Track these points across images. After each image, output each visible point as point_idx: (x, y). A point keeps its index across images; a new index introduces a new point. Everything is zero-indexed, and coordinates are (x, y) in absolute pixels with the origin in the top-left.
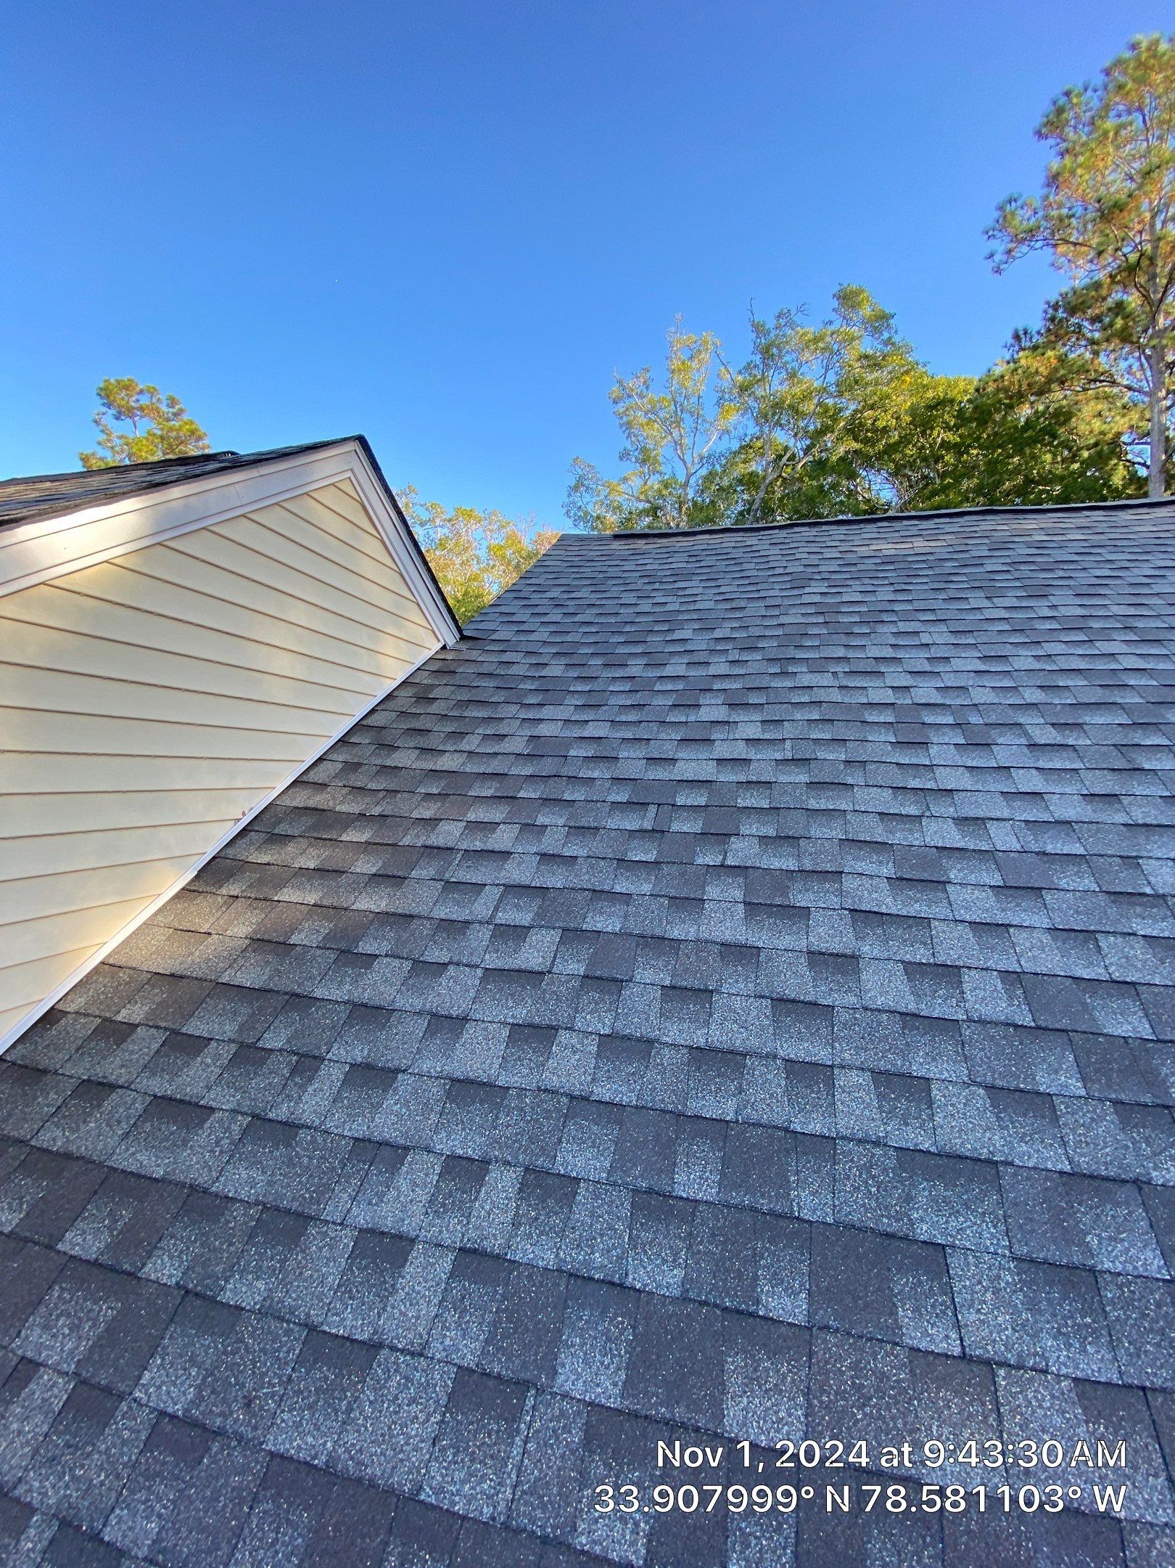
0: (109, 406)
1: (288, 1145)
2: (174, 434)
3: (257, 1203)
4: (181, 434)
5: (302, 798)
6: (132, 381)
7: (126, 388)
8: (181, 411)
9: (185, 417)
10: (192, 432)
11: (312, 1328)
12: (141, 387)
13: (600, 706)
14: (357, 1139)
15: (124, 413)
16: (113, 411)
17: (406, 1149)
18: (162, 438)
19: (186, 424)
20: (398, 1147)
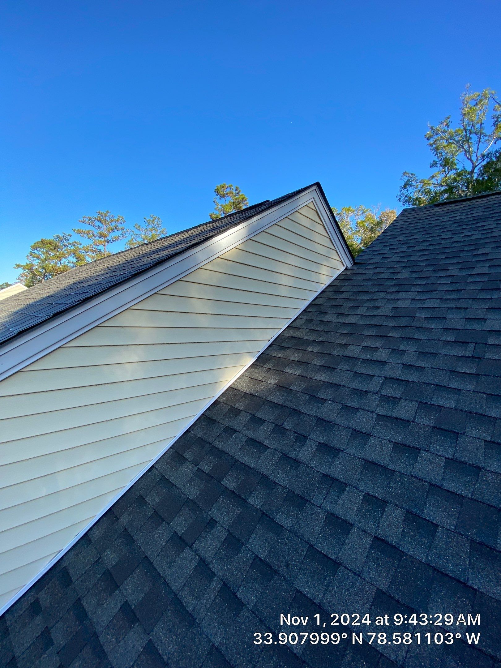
0: (218, 195)
1: (297, 469)
2: (237, 200)
3: (286, 488)
4: (239, 200)
5: (291, 333)
6: (225, 184)
7: (223, 187)
8: (240, 191)
9: (241, 194)
10: (243, 199)
11: (311, 546)
12: (227, 186)
13: (433, 291)
14: (324, 474)
15: (222, 196)
16: (219, 197)
17: (346, 485)
18: (233, 203)
19: (241, 196)
20: (342, 483)
